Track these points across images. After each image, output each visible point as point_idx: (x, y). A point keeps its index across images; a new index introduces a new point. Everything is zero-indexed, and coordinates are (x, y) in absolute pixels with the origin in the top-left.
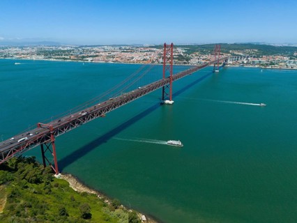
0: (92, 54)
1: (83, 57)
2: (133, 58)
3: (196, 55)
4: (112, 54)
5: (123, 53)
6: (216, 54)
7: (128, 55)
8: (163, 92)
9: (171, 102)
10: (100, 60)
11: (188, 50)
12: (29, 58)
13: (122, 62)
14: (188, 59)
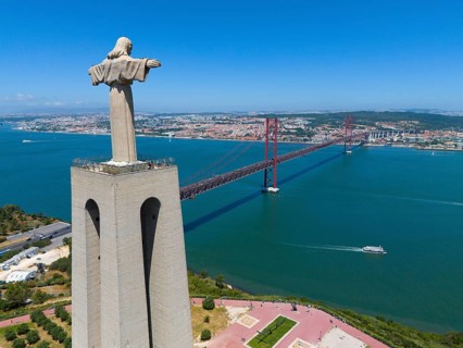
0: (174, 126)
1: (162, 131)
2: (231, 132)
3: (324, 129)
4: (203, 126)
5: (217, 126)
6: (354, 128)
7: (225, 128)
8: (266, 176)
9: (275, 190)
10: (185, 135)
11: (313, 121)
12: (87, 132)
13: (216, 138)
14: (311, 135)
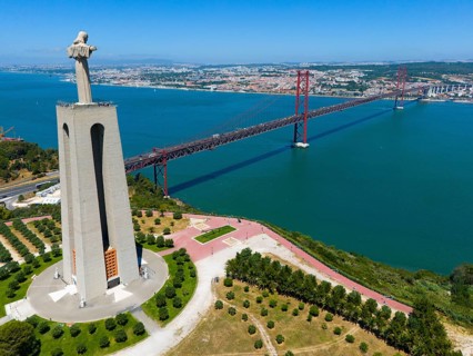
0: (218, 79)
1: (204, 84)
2: (276, 85)
3: (381, 82)
4: (247, 79)
5: (263, 78)
6: (415, 81)
7: (270, 81)
8: (296, 132)
9: (305, 145)
10: (227, 89)
11: (370, 74)
12: (130, 84)
13: (259, 91)
14: (363, 89)
